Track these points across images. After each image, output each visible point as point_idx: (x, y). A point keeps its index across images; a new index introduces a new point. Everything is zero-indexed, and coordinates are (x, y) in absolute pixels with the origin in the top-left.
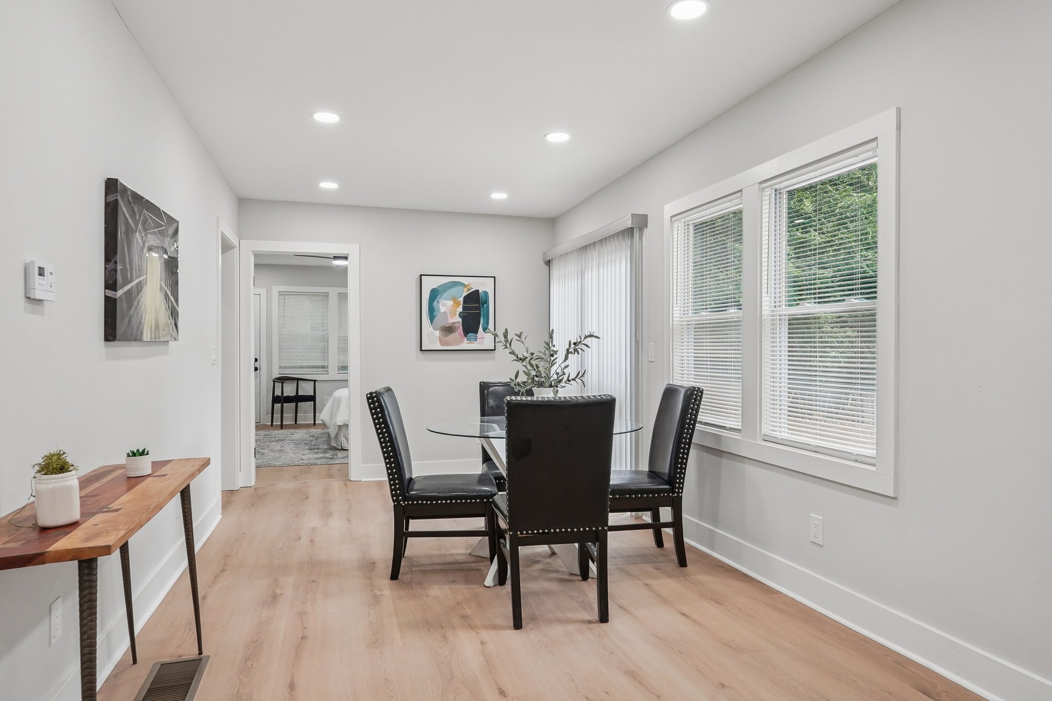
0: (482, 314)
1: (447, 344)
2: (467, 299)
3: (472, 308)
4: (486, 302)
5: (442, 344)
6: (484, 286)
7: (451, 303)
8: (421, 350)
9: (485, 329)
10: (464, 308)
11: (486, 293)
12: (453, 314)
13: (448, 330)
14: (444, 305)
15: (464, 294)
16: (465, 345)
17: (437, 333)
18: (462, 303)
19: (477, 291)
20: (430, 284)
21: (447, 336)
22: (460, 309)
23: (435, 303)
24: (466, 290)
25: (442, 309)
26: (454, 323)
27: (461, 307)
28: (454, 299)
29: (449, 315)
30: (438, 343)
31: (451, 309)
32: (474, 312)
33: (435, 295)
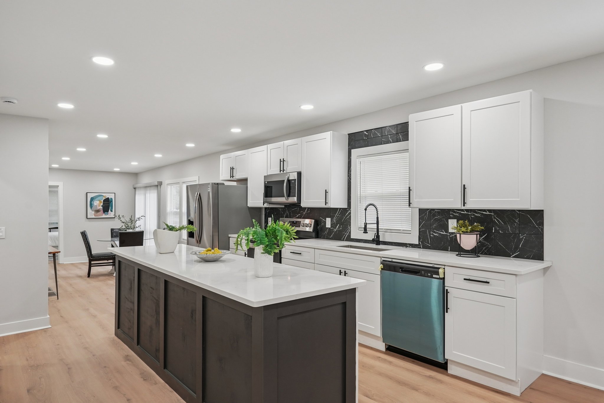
0: (110, 206)
1: (97, 216)
2: (104, 201)
3: (106, 204)
4: (112, 201)
5: (95, 216)
6: (111, 196)
7: (99, 202)
8: (87, 218)
9: (112, 211)
10: (103, 204)
11: (112, 199)
12: (99, 206)
13: (97, 211)
14: (96, 203)
15: (103, 199)
16: (104, 216)
17: (93, 212)
18: (103, 202)
19: (108, 198)
20: (90, 196)
21: (97, 213)
22: (102, 204)
23: (92, 202)
24: (104, 197)
25: (95, 204)
26: (100, 209)
27: (102, 203)
28: (100, 201)
29: (98, 206)
30: (94, 216)
31: (98, 204)
32: (107, 205)
33: (92, 199)
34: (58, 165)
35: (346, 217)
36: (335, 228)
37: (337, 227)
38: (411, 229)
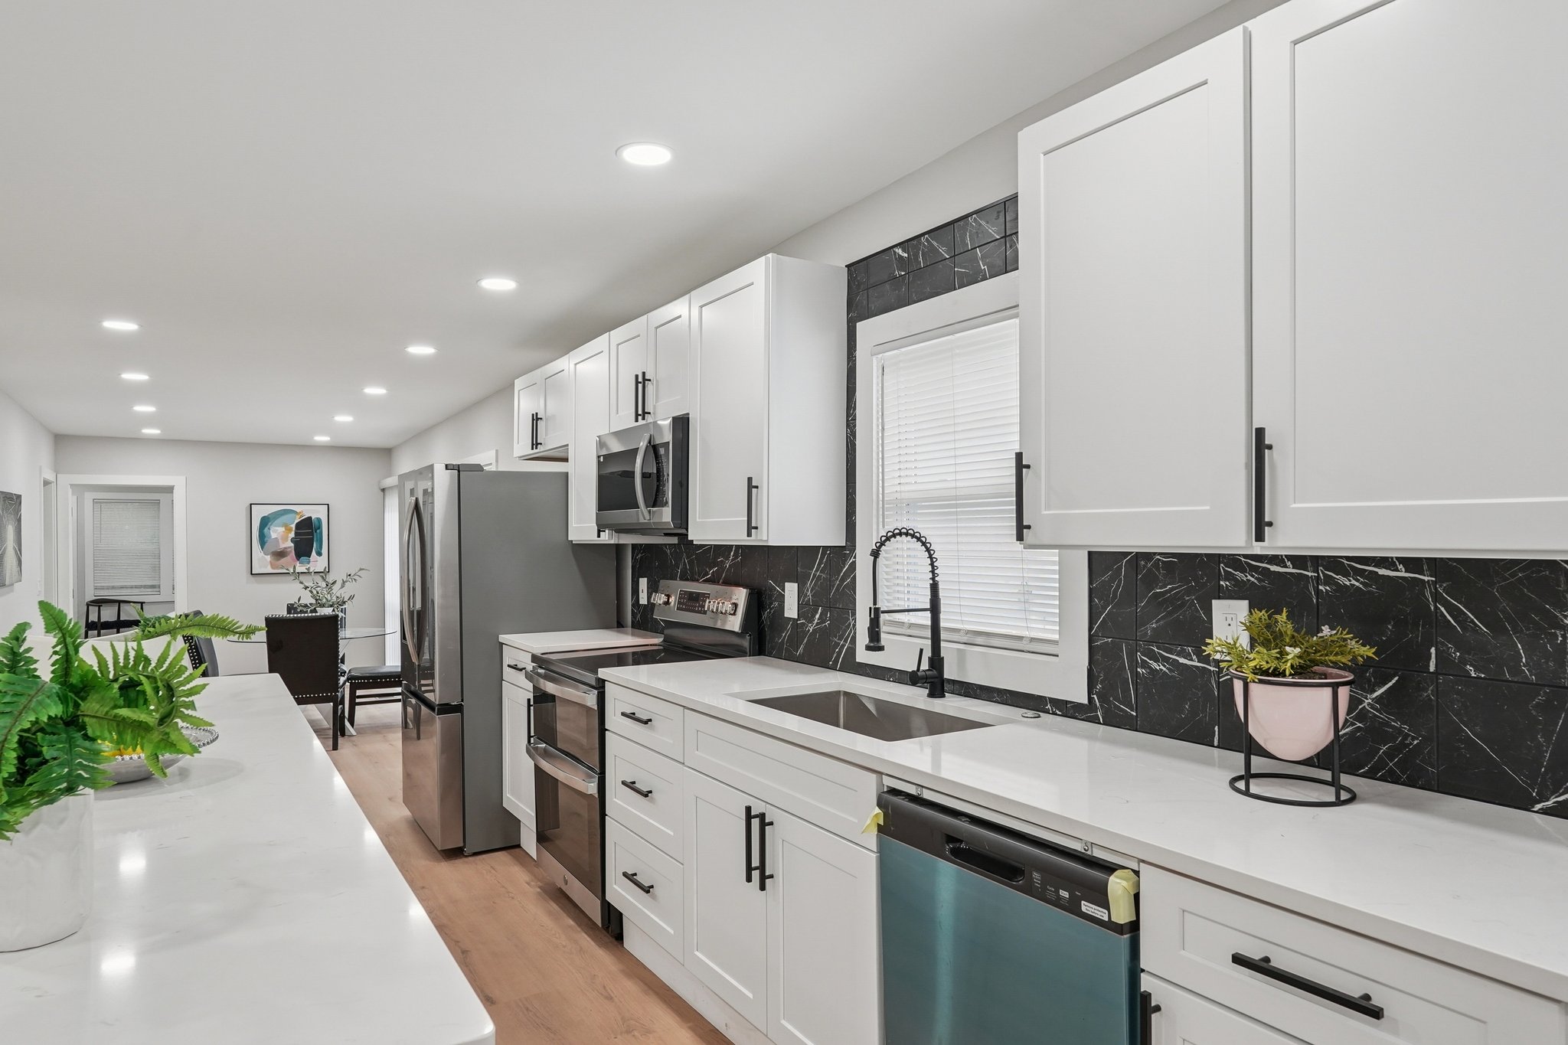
0: (315, 539)
1: (277, 568)
2: (299, 526)
3: (304, 534)
4: (320, 527)
5: (273, 568)
6: (317, 513)
7: (283, 529)
8: (252, 574)
9: (319, 554)
10: (296, 534)
11: (319, 520)
12: (285, 539)
13: (280, 554)
14: (275, 531)
15: (296, 521)
16: (300, 568)
17: (268, 558)
18: (294, 529)
19: (310, 518)
20: (259, 513)
21: (279, 560)
22: (292, 535)
23: (266, 530)
24: (298, 517)
25: (274, 535)
26: (285, 548)
27: (293, 533)
28: (286, 526)
29: (280, 541)
30: (269, 567)
31: (282, 535)
32: (307, 537)
33: (265, 522)
34: (158, 427)
35: (843, 580)
36: (811, 620)
37: (817, 616)
38: (1056, 637)
